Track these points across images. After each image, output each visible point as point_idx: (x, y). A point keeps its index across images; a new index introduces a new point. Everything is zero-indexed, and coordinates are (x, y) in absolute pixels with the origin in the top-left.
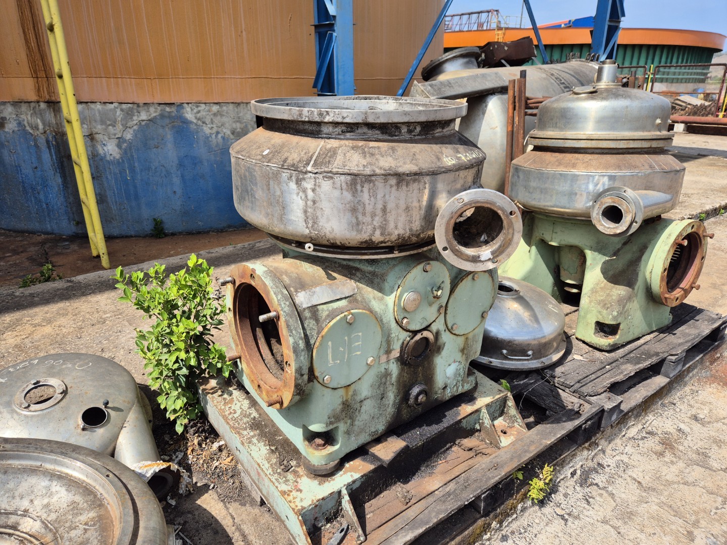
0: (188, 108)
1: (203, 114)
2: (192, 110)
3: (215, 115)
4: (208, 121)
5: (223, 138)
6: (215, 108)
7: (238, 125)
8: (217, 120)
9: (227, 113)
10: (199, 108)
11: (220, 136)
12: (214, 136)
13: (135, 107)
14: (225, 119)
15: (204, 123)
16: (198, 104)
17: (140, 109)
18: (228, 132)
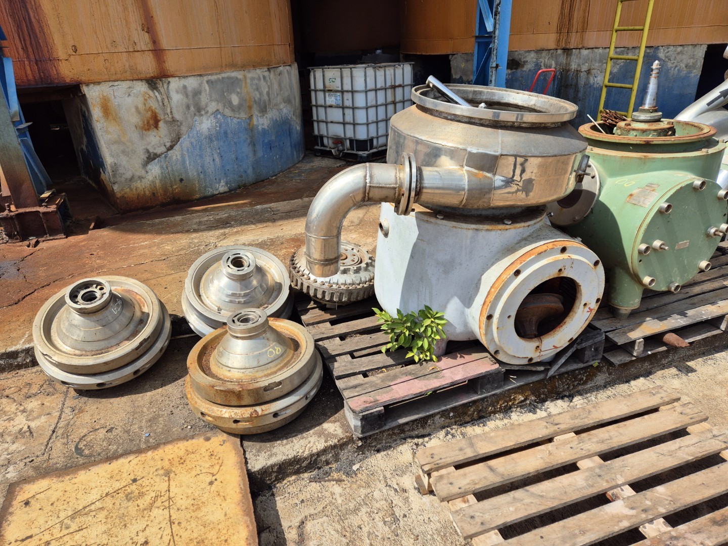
0: (661, 50)
1: (671, 53)
2: (664, 51)
3: (678, 54)
4: (672, 58)
5: (678, 70)
6: (679, 49)
7: (692, 61)
8: (679, 57)
9: (687, 52)
10: (669, 49)
11: (677, 68)
12: (672, 69)
13: (626, 50)
14: (684, 57)
15: (669, 59)
16: (668, 46)
17: (629, 51)
18: (684, 66)
